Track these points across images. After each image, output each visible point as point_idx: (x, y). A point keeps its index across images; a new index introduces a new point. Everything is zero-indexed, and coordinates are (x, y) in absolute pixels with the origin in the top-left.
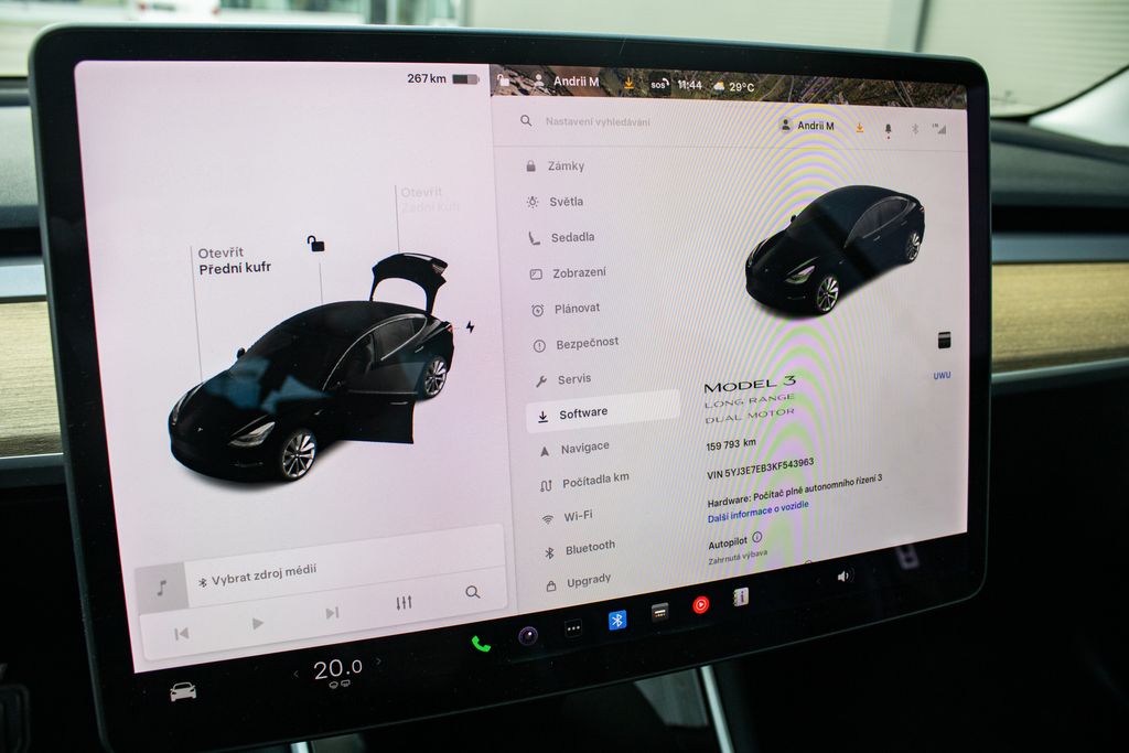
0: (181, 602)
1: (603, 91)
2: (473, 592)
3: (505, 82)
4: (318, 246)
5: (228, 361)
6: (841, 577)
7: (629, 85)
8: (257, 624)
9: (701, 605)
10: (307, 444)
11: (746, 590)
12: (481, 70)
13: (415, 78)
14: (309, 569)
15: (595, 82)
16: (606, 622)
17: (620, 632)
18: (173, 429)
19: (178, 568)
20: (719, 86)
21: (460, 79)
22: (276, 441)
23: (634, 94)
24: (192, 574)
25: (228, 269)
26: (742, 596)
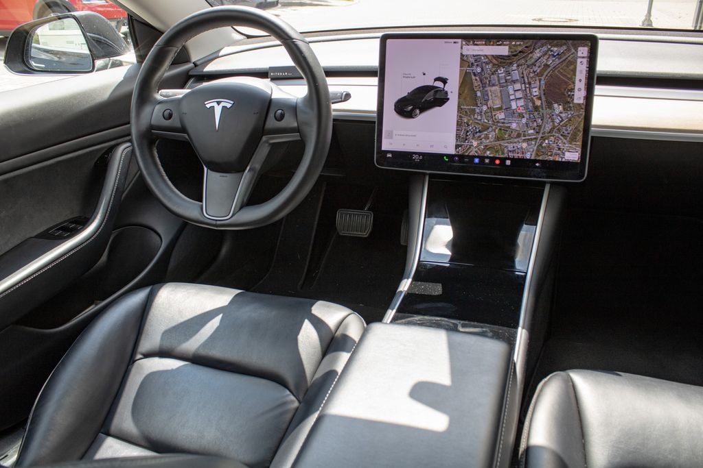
0: (391, 138)
1: (486, 45)
2: (446, 147)
3: (464, 43)
4: (424, 74)
5: (406, 94)
6: (537, 165)
7: (492, 43)
8: (404, 145)
9: (497, 162)
10: (418, 111)
11: (509, 161)
12: (460, 41)
13: (446, 42)
14: (415, 136)
15: (484, 43)
16: (474, 160)
17: (476, 164)
18: (395, 106)
19: (392, 132)
20: (514, 43)
21: (455, 42)
22: (412, 110)
23: (493, 45)
24: (394, 133)
25: (408, 77)
26: (508, 162)
